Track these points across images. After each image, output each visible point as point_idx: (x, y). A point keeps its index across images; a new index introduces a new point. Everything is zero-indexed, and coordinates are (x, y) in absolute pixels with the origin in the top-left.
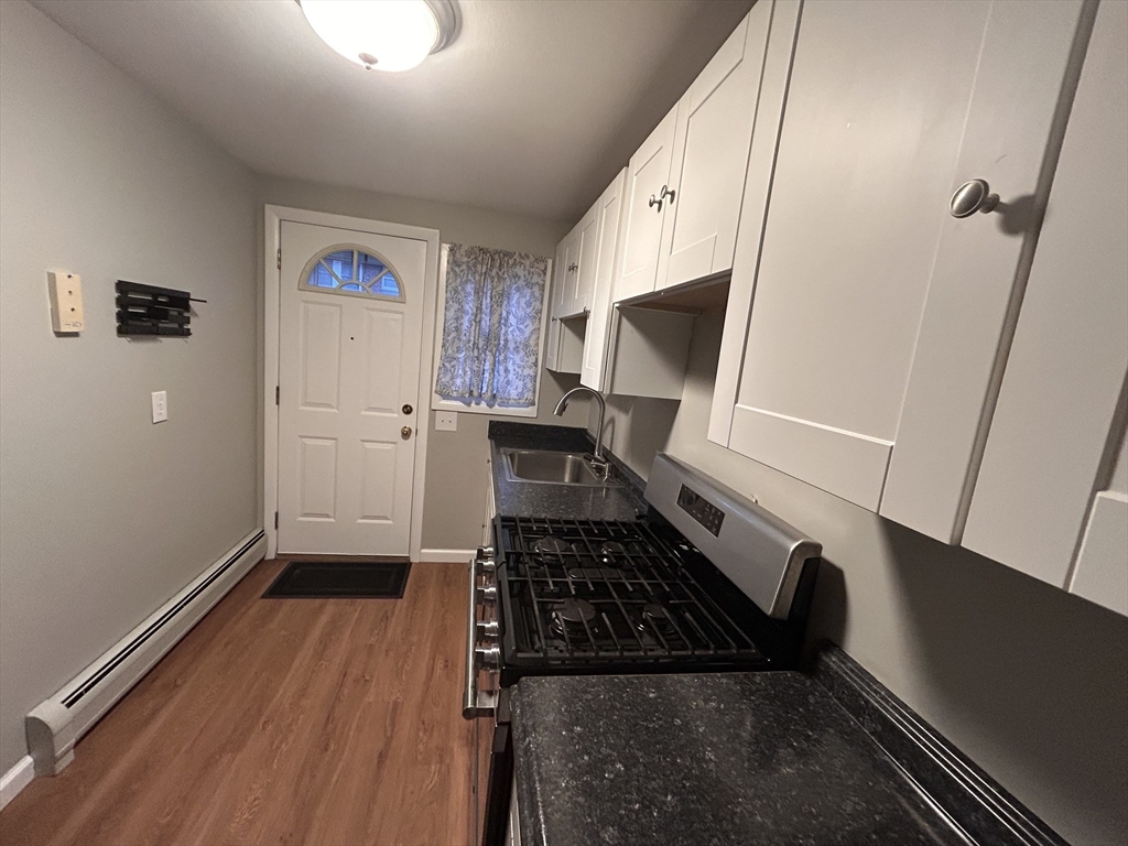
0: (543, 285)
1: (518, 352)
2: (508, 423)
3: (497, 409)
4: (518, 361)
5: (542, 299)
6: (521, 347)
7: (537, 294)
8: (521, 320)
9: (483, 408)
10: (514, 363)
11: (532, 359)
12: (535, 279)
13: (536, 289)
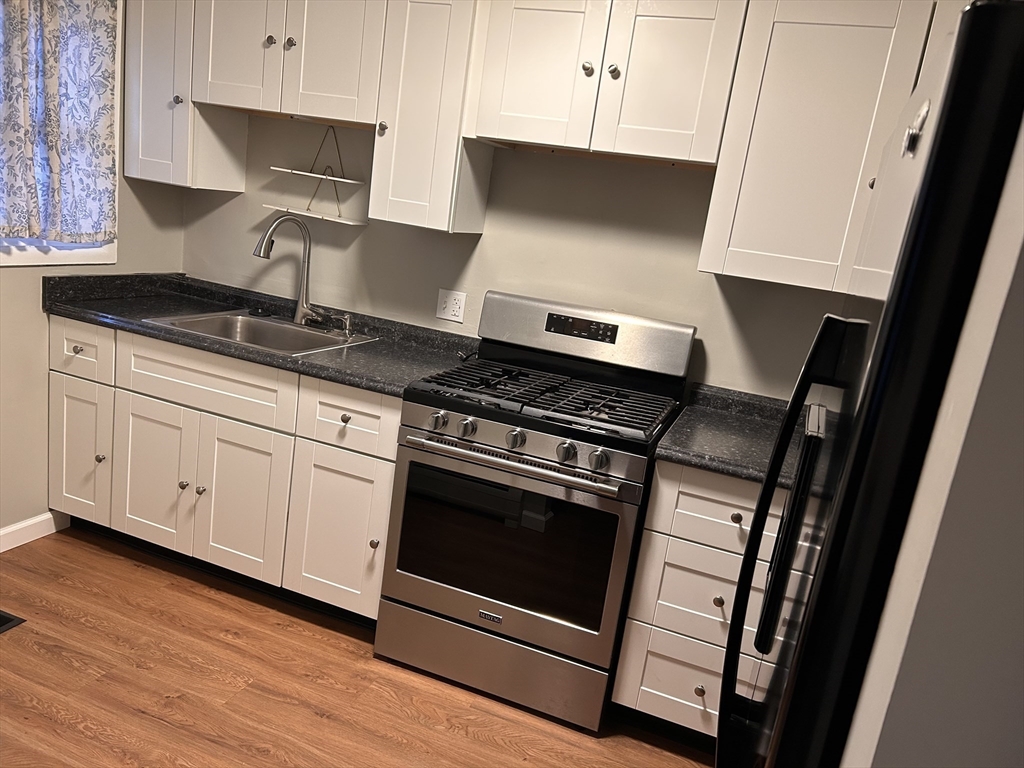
0: (115, 27)
1: (83, 148)
2: (78, 278)
3: (57, 256)
4: (83, 166)
5: (114, 52)
6: (87, 137)
7: (105, 42)
8: (83, 90)
9: (32, 256)
10: (78, 170)
11: (106, 161)
12: (102, 14)
13: (101, 32)
